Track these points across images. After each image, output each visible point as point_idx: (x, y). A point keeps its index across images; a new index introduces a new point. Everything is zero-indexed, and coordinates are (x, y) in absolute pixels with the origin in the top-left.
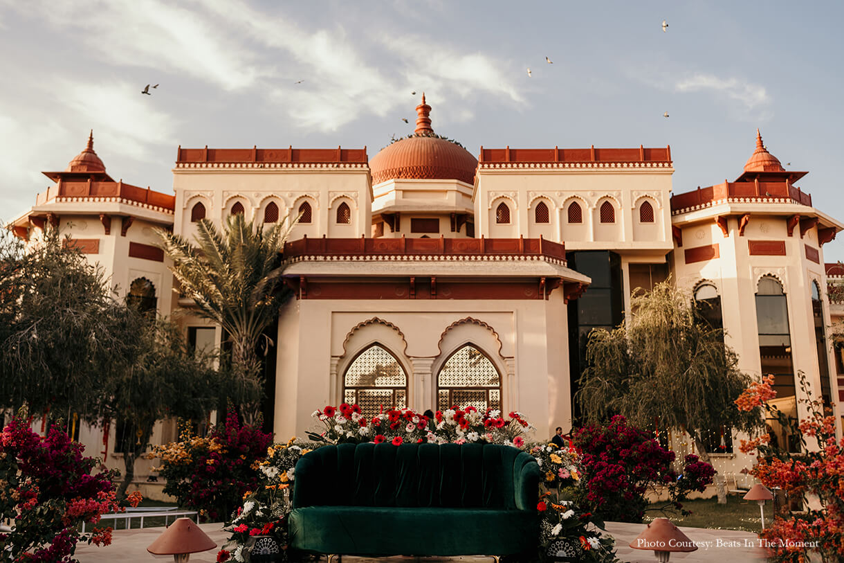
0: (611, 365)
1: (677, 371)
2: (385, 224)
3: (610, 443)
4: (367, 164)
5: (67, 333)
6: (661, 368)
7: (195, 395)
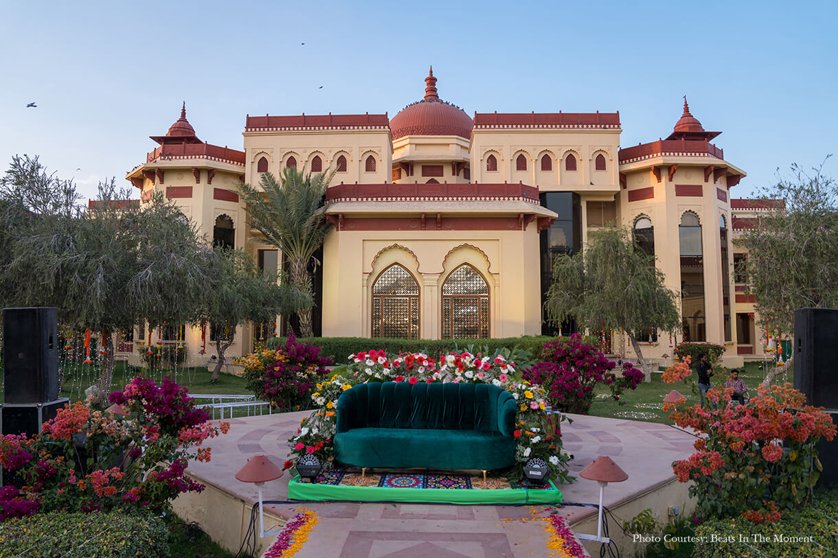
0: (571, 282)
1: (620, 288)
2: (402, 170)
3: (568, 355)
4: (388, 125)
5: (172, 273)
6: (608, 287)
7: (264, 305)
